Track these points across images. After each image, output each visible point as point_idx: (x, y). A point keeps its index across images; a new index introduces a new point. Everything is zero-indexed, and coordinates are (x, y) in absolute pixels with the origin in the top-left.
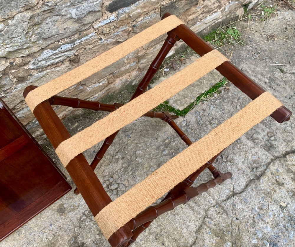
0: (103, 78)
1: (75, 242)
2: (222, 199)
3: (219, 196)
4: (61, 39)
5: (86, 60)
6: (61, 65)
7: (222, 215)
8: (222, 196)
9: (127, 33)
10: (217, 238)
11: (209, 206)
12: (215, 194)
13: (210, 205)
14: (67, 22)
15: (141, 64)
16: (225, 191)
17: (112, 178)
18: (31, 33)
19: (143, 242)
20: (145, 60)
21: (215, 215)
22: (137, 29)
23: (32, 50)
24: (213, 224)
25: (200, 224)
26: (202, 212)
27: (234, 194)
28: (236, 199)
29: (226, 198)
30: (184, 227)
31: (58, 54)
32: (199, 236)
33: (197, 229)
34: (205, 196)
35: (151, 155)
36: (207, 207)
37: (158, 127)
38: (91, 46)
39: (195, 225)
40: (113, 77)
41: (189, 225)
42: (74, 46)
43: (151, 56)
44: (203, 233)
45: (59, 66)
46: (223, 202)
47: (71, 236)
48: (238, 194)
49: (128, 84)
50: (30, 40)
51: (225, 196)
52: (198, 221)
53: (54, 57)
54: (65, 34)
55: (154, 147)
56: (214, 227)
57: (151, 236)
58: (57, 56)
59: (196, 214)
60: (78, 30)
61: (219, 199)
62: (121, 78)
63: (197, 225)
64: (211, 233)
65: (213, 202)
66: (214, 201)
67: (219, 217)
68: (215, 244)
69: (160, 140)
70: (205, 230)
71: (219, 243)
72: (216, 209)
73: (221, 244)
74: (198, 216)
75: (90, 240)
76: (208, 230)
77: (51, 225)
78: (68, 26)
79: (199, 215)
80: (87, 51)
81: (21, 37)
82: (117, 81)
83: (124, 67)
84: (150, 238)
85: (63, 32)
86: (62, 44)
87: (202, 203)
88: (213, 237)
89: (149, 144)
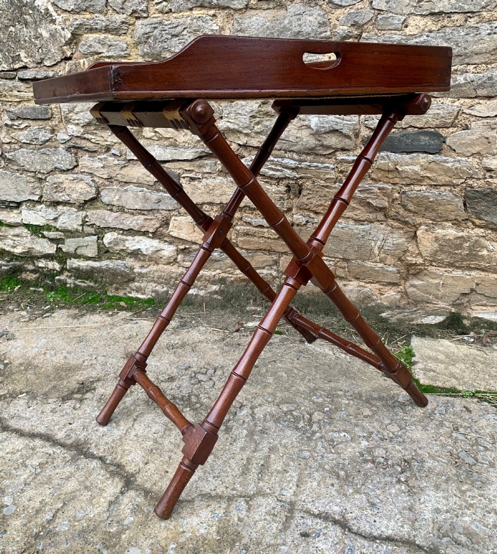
0: (330, 257)
1: (92, 382)
2: (309, 506)
3: (311, 500)
4: (290, 151)
5: (310, 200)
6: (275, 185)
7: (273, 523)
8: (317, 505)
9: (389, 198)
10: (215, 534)
11: (274, 493)
12: (308, 492)
13: (276, 494)
14: (303, 131)
15: (412, 286)
16: (331, 504)
17: (213, 371)
18: (258, 119)
19: (135, 438)
20: (421, 282)
21: (264, 510)
22: (407, 200)
23: (250, 142)
24: (242, 516)
25: (224, 493)
26: (250, 488)
27: (343, 524)
28: (335, 532)
29: (316, 512)
30: (199, 474)
31: (276, 165)
32: (196, 502)
33: (209, 493)
34: (289, 479)
35: (293, 389)
36: (268, 491)
37: (352, 375)
38: (322, 183)
39: (216, 487)
40: (347, 269)
41: (209, 479)
42: (300, 166)
43: (436, 281)
44: (208, 506)
45: (271, 184)
46: (305, 512)
47: (99, 376)
48: (350, 530)
49: (372, 306)
50: (254, 127)
51: (320, 509)
52: (227, 488)
53: (270, 166)
54: (296, 145)
55: (312, 385)
56: (236, 519)
57: (152, 443)
58: (274, 167)
59: (239, 480)
60: (312, 149)
61: (304, 502)
62: (362, 284)
63: (218, 491)
64: (217, 519)
65: (289, 495)
66: (293, 497)
67: (263, 518)
68: (198, 535)
69: (332, 384)
70: (217, 506)
71: (207, 542)
72: (279, 507)
73: (205, 546)
74: (238, 486)
75: (104, 391)
76: (221, 512)
77: (104, 356)
78: (303, 137)
79: (240, 486)
80: (315, 186)
81: (246, 117)
82: (351, 283)
83: (372, 264)
84: (147, 443)
85: (293, 141)
86: (287, 156)
87: (270, 480)
88: (212, 526)
89: (310, 378)
